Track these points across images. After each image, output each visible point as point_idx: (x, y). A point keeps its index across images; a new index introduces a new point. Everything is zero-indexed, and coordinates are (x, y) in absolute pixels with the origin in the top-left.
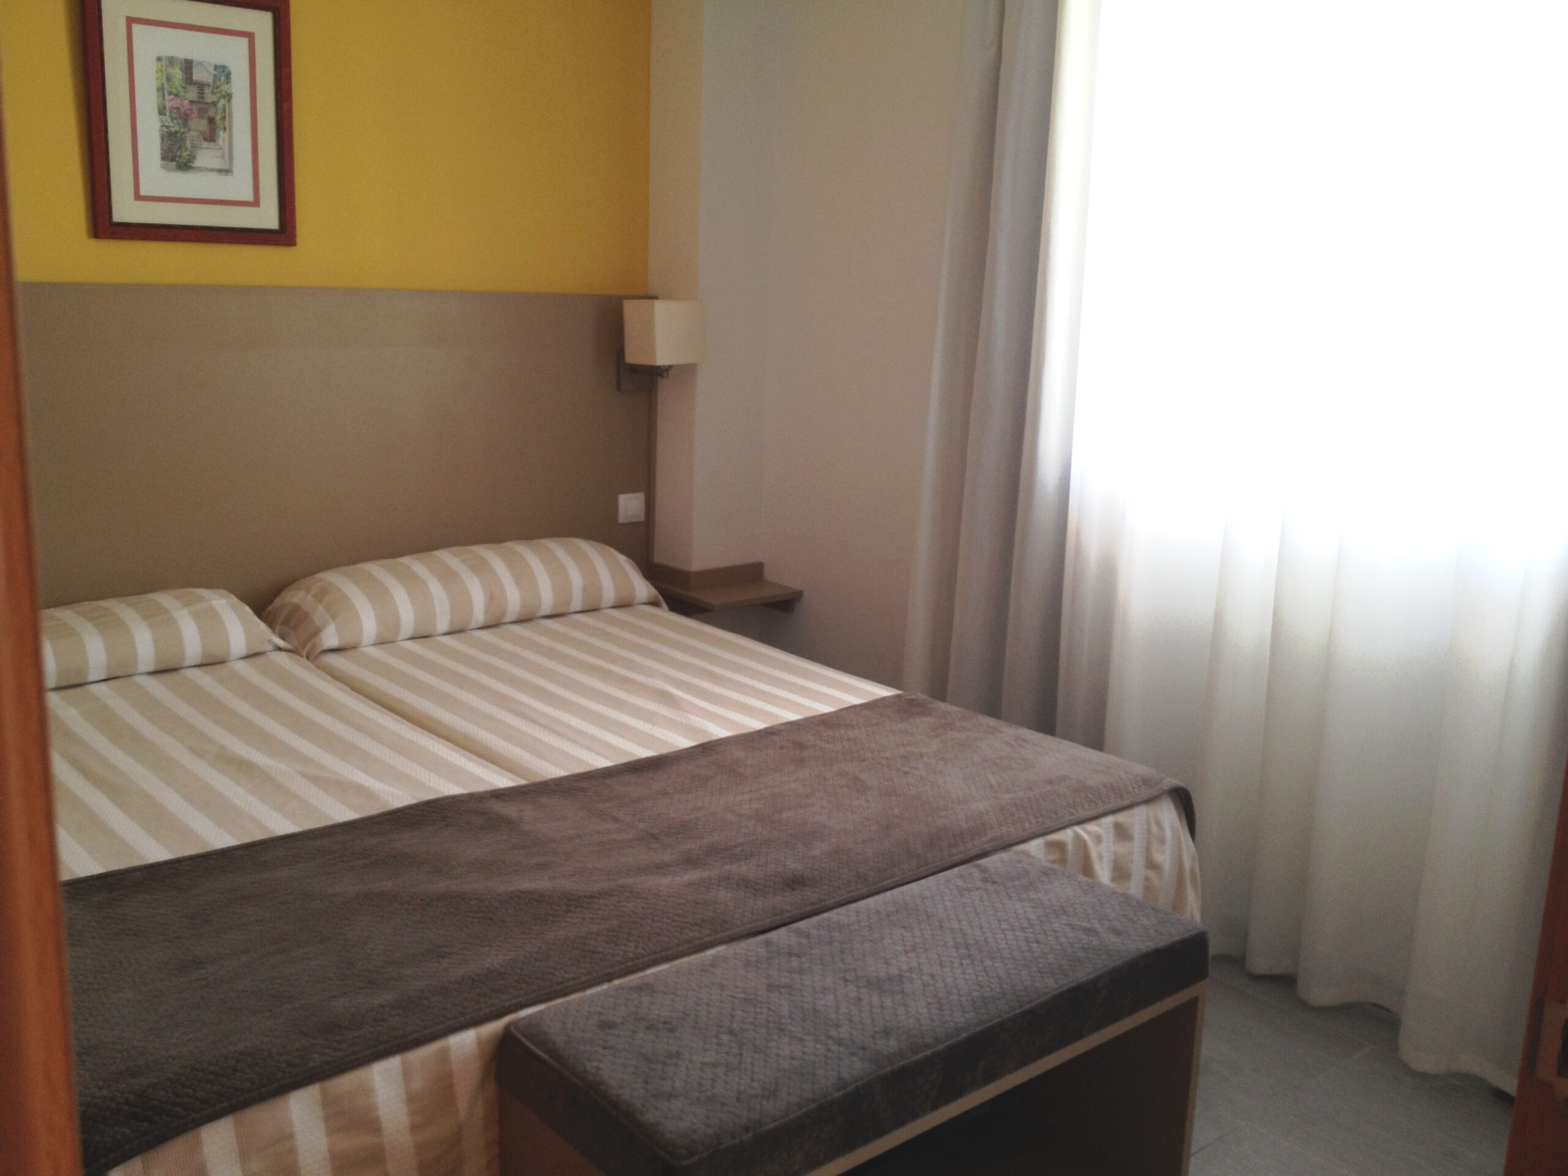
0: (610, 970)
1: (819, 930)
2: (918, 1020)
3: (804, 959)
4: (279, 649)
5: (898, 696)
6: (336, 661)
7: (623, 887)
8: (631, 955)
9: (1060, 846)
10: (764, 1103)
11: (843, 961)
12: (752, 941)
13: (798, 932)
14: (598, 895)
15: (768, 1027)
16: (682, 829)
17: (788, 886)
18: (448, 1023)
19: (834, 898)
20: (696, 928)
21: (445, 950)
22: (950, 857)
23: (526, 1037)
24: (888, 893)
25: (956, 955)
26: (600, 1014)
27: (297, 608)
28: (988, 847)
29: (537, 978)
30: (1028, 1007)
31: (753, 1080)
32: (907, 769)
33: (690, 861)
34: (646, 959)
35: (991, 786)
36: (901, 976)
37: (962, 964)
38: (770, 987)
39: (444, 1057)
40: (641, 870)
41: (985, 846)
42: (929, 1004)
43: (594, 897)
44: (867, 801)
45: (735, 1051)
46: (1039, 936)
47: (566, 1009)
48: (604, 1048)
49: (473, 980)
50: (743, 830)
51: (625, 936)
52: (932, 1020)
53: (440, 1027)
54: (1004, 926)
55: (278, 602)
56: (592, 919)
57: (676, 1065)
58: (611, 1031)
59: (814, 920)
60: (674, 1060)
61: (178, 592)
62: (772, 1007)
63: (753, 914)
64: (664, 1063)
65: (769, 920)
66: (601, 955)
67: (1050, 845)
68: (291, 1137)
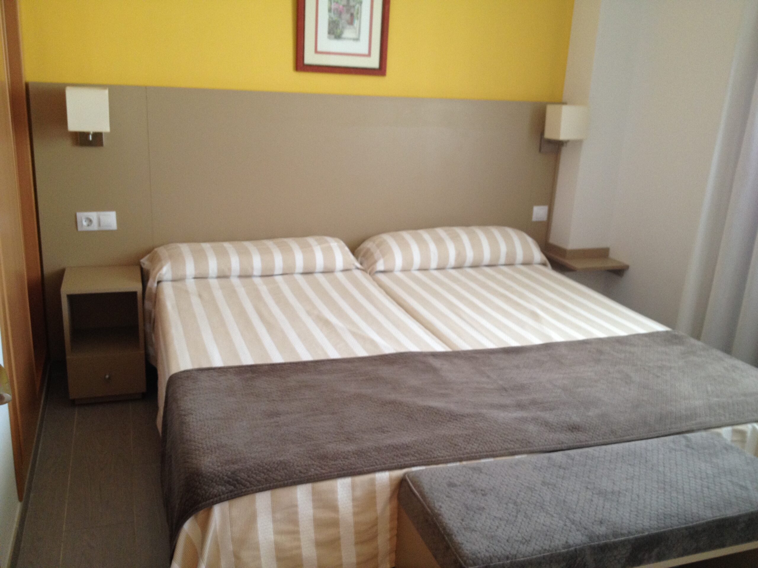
0: (462, 456)
1: (580, 456)
2: (622, 518)
3: (566, 471)
4: (358, 268)
5: (667, 332)
6: (382, 277)
7: (480, 414)
8: (474, 450)
9: (743, 433)
10: (521, 546)
11: (589, 477)
12: (542, 456)
13: (569, 456)
14: (466, 416)
15: (535, 505)
16: (521, 388)
17: (569, 429)
18: (376, 466)
19: (594, 440)
20: (513, 443)
21: (386, 429)
22: (670, 429)
23: (412, 482)
24: (627, 444)
25: (656, 486)
26: (451, 478)
27: (368, 250)
28: (694, 427)
29: (424, 453)
30: (691, 524)
31: (519, 532)
32: (659, 374)
33: (520, 406)
34: (482, 454)
35: (707, 392)
36: (619, 492)
37: (658, 492)
38: (544, 483)
39: (372, 483)
40: (492, 406)
41: (693, 426)
42: (631, 511)
43: (465, 416)
44: (630, 389)
45: (514, 514)
46: (710, 485)
47: (434, 472)
48: (447, 497)
49: (394, 447)
50: (554, 394)
51: (474, 440)
52: (630, 521)
53: (371, 468)
54: (691, 475)
55: (362, 246)
56: (460, 427)
57: (481, 514)
58: (453, 489)
59: (579, 451)
60: (481, 512)
61: (318, 237)
62: (541, 494)
63: (546, 441)
64: (475, 512)
65: (554, 446)
66: (459, 447)
67: (735, 432)
68: (296, 506)
